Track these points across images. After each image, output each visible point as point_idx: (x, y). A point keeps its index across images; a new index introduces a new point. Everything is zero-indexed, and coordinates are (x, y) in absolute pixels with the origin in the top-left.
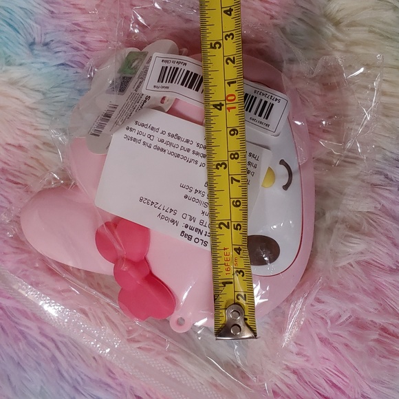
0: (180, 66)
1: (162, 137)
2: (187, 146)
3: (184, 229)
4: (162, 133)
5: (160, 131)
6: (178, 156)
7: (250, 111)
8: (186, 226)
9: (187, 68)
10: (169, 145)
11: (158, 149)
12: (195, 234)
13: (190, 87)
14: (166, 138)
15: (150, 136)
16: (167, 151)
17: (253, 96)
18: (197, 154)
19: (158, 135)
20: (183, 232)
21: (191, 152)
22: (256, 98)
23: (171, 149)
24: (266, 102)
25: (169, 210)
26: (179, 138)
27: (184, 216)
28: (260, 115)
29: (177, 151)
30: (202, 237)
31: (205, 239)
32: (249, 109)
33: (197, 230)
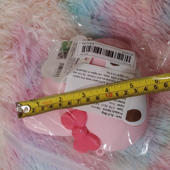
0: (91, 45)
1: (89, 74)
2: (100, 76)
3: (103, 111)
4: (89, 72)
5: (88, 72)
6: (97, 81)
7: (122, 60)
8: (104, 109)
9: (94, 46)
11: (88, 79)
12: (108, 112)
13: (97, 53)
14: (90, 74)
15: (84, 74)
16: (91, 80)
17: (122, 54)
18: (105, 79)
19: (87, 74)
20: (103, 112)
21: (102, 78)
22: (124, 55)
23: (93, 78)
24: (128, 56)
26: (96, 74)
27: (102, 105)
28: (127, 61)
29: (96, 79)
30: (111, 113)
31: (112, 113)
32: (122, 59)
33: (108, 110)
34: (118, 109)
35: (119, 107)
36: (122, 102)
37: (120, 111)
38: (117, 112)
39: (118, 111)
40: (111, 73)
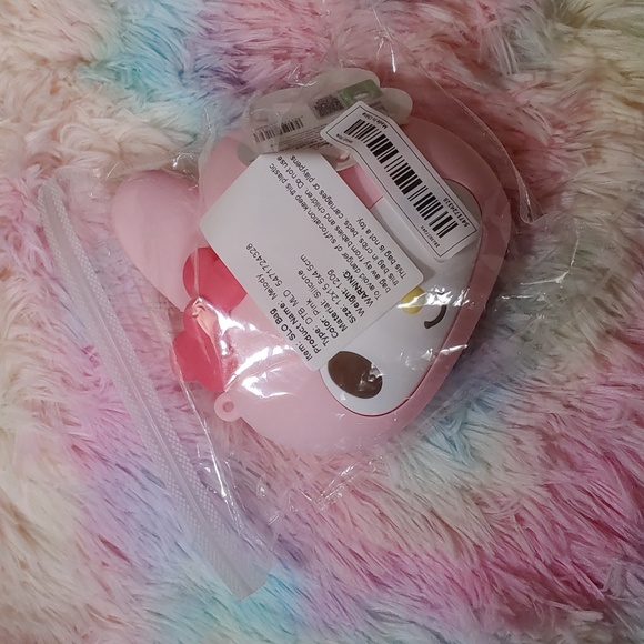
0: (379, 126)
1: (312, 190)
2: (334, 217)
3: (278, 308)
4: (315, 186)
5: (314, 183)
6: (318, 222)
7: (425, 219)
8: (282, 306)
9: (384, 131)
10: (314, 204)
12: (286, 320)
13: (376, 154)
14: (316, 194)
15: (299, 182)
16: (308, 210)
17: (439, 204)
18: (340, 232)
19: (309, 186)
20: (275, 310)
21: (335, 226)
22: (442, 207)
23: (315, 210)
24: (450, 218)
25: (273, 277)
26: (330, 203)
27: (287, 293)
28: (435, 229)
29: (320, 216)
30: (293, 328)
31: (295, 331)
32: (426, 216)
33: (291, 316)
34: (318, 331)
35: (323, 329)
36: (340, 321)
37: (318, 341)
38: (308, 338)
39: (315, 336)
40: (366, 229)
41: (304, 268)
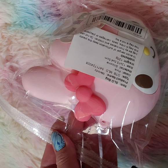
1: (97, 37)
2: (108, 42)
3: (107, 76)
5: (96, 35)
6: (104, 46)
7: (133, 31)
8: (108, 75)
9: (105, 15)
10: (100, 41)
11: (95, 42)
12: (112, 79)
13: (108, 21)
14: (98, 38)
15: (91, 37)
16: (99, 44)
17: (133, 26)
18: (112, 45)
19: (95, 37)
20: (107, 77)
21: (110, 44)
22: (135, 27)
23: (101, 43)
24: (139, 29)
25: (100, 68)
26: (104, 38)
27: (107, 71)
28: (137, 33)
29: (103, 44)
30: (115, 80)
31: (117, 80)
33: (113, 77)
34: (124, 77)
35: (125, 75)
36: (128, 70)
37: (126, 80)
38: (122, 80)
39: (124, 79)
40: (119, 40)
41: (108, 61)
